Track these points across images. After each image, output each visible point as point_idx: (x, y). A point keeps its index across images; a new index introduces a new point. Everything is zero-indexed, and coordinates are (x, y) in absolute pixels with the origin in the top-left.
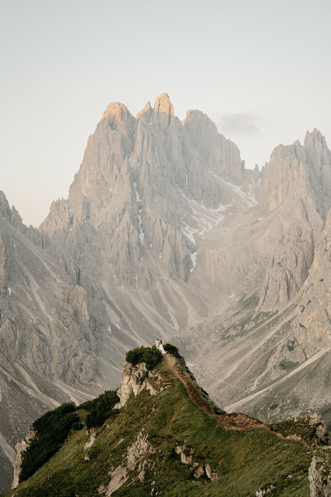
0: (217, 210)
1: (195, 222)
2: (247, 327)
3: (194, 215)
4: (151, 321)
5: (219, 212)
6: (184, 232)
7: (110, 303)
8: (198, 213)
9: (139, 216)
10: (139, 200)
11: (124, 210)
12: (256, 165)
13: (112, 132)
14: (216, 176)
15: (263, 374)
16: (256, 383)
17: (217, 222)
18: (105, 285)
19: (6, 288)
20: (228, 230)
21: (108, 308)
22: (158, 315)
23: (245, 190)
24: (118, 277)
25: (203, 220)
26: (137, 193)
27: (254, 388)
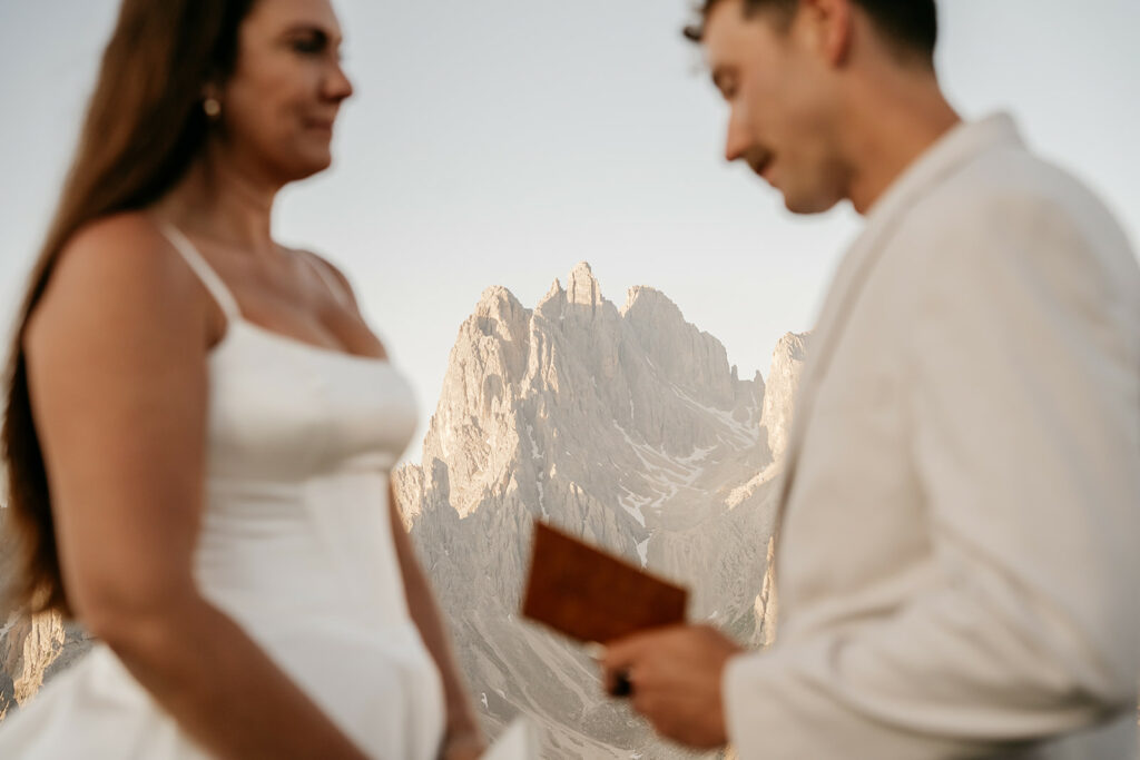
0: (691, 458)
1: (646, 484)
3: (647, 472)
4: (563, 677)
5: (694, 462)
6: (623, 506)
7: (488, 651)
8: (655, 467)
9: (539, 484)
10: (539, 456)
11: (508, 476)
12: (758, 372)
13: (484, 340)
14: (687, 398)
17: (689, 480)
18: (477, 616)
20: (706, 493)
21: (483, 659)
22: (577, 664)
23: (741, 418)
24: (502, 601)
25: (663, 478)
26: (534, 443)
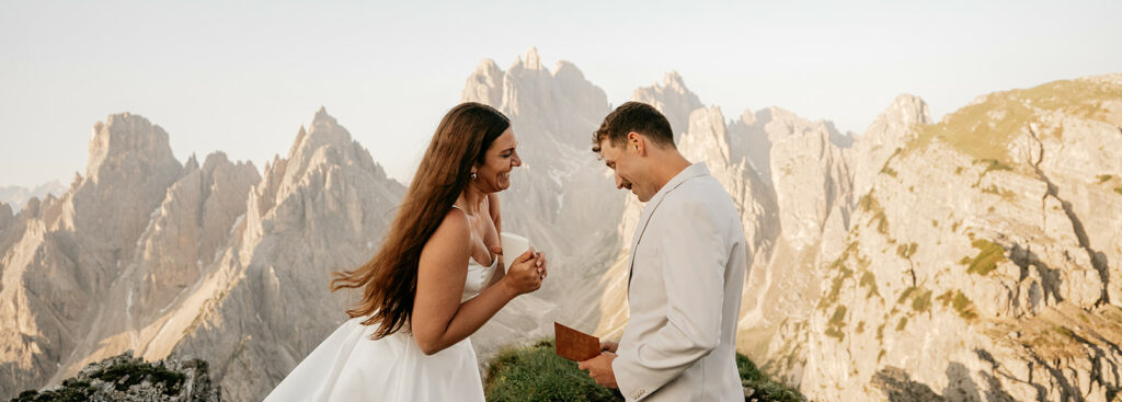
1: (564, 165)
2: (607, 265)
3: (564, 158)
6: (550, 176)
8: (567, 156)
15: (619, 313)
16: (612, 322)
19: (364, 243)
27: (610, 327)
